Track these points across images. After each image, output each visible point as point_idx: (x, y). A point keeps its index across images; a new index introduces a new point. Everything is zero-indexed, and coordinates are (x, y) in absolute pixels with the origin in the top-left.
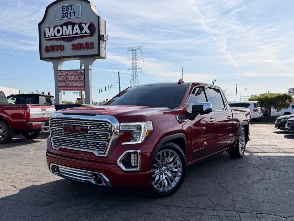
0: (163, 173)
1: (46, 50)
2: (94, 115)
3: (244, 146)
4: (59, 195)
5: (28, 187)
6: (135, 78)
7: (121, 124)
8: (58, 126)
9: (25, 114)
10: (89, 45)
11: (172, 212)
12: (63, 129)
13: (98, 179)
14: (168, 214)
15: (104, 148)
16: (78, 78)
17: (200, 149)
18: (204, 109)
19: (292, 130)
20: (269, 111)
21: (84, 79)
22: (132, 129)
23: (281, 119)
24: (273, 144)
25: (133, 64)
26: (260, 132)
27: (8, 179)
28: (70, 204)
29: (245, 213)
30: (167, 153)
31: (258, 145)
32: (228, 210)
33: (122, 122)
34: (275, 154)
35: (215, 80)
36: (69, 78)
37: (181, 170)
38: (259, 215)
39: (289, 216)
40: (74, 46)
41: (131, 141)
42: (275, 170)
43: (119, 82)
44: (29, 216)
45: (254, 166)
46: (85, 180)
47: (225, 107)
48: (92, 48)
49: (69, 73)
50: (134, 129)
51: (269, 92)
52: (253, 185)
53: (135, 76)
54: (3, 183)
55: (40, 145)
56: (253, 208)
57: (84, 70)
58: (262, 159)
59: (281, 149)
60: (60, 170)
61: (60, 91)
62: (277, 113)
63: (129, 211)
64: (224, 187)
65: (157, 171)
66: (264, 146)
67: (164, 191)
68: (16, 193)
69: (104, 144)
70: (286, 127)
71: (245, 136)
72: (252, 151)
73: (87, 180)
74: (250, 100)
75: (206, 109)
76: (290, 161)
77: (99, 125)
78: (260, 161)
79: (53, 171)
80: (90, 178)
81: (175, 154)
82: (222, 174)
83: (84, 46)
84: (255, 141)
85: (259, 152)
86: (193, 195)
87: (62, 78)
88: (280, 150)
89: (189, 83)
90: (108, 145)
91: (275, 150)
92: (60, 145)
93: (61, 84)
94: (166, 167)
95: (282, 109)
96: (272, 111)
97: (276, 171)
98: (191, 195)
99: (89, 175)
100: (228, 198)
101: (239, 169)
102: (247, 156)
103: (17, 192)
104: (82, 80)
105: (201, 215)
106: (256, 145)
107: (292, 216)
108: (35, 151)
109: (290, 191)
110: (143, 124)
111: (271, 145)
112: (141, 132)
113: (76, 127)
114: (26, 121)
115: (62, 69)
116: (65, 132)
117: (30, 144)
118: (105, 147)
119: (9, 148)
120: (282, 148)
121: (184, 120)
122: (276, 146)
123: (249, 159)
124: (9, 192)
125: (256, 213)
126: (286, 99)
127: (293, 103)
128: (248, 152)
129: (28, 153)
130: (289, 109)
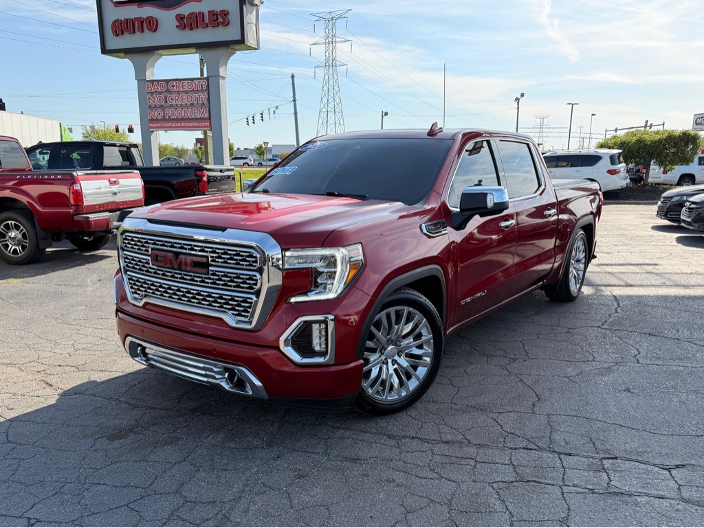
0: (390, 361)
1: (116, 31)
2: (223, 229)
3: (581, 273)
4: (150, 408)
5: (79, 386)
6: (331, 89)
7: (288, 254)
8: (138, 251)
9: (71, 195)
10: (217, 18)
11: (408, 455)
12: (149, 258)
13: (236, 379)
14: (399, 460)
15: (249, 310)
16: (193, 98)
17: (478, 295)
18: (490, 204)
19: (696, 225)
20: (645, 171)
21: (209, 100)
22: (313, 265)
23: (672, 197)
24: (651, 262)
25: (327, 54)
26: (621, 229)
27: (33, 364)
28: (175, 434)
29: (576, 459)
30: (399, 315)
31: (615, 265)
32: (537, 448)
33: (288, 250)
34: (654, 289)
35: (522, 95)
36: (172, 99)
37: (430, 351)
38: (607, 463)
39: (678, 466)
40: (182, 18)
41: (313, 293)
42: (650, 335)
43: (294, 100)
44: (80, 468)
45: (603, 324)
46: (205, 379)
47: (540, 185)
48: (226, 24)
49: (173, 86)
50: (319, 264)
51: (647, 122)
52: (598, 378)
53: (331, 83)
54: (21, 374)
55: (110, 266)
56: (594, 444)
57: (207, 79)
58: (621, 305)
59: (667, 276)
60: (147, 354)
61: (153, 132)
62: (663, 176)
63: (309, 452)
64: (529, 383)
65: (373, 358)
66: (629, 267)
67: (390, 401)
68: (52, 403)
69: (249, 300)
70: (682, 217)
71: (585, 251)
72: (599, 283)
73: (210, 380)
74: (602, 146)
75: (495, 204)
76: (686, 311)
77: (235, 255)
78: (617, 312)
79: (133, 354)
80: (217, 376)
81: (418, 316)
82: (526, 347)
83: (207, 20)
84: (608, 253)
85: (616, 286)
86: (458, 407)
87: (156, 100)
88: (665, 278)
89: (455, 135)
90: (256, 302)
91: (653, 280)
92: (146, 296)
93: (155, 114)
94: (396, 345)
95: (676, 167)
96: (651, 172)
97: (654, 339)
98: (454, 406)
99: (215, 370)
100: (538, 416)
101: (567, 332)
102: (589, 296)
103: (53, 401)
104: (203, 104)
105: (473, 462)
106: (611, 265)
107: (683, 466)
108: (99, 284)
109: (683, 397)
110: (339, 253)
111: (644, 264)
112: (335, 272)
113: (181, 256)
114: (74, 211)
115: (155, 78)
116: (155, 267)
117: (87, 266)
118: (250, 307)
119: (37, 277)
120: (670, 273)
121: (441, 232)
122: (657, 267)
123: (593, 304)
124: (36, 400)
125: (601, 456)
126: (687, 145)
127: (702, 153)
128: (590, 284)
129: (80, 291)
130: (693, 168)
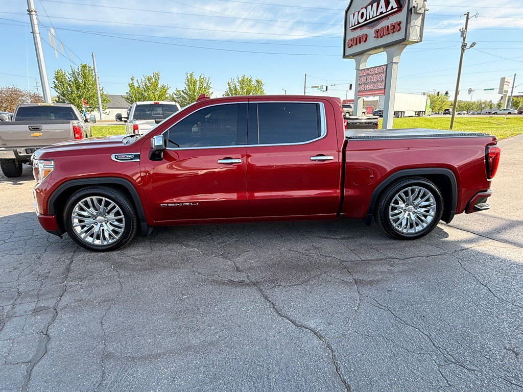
1: (349, 45)
3: (429, 218)
10: (395, 27)
16: (378, 77)
21: (386, 78)
36: (369, 79)
40: (377, 32)
48: (399, 30)
49: (370, 71)
57: (387, 65)
61: (359, 98)
87: (362, 80)
93: (361, 88)
94: (103, 217)
104: (383, 80)
115: (363, 68)
